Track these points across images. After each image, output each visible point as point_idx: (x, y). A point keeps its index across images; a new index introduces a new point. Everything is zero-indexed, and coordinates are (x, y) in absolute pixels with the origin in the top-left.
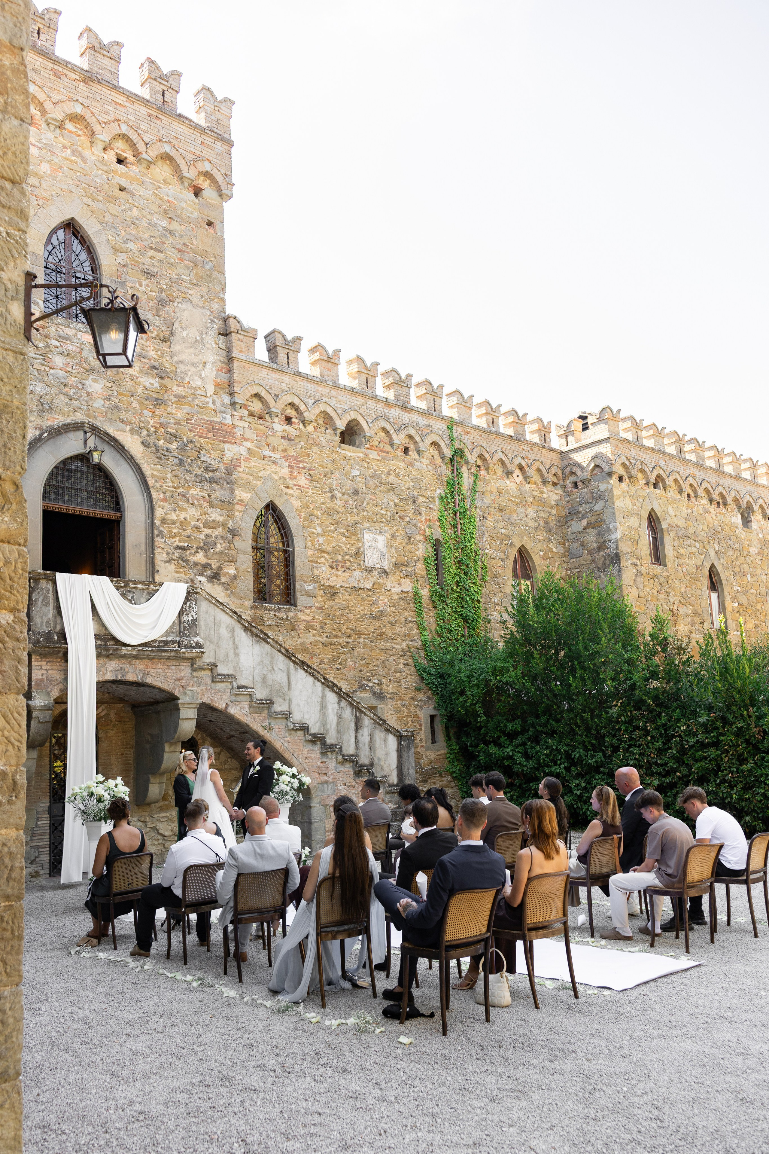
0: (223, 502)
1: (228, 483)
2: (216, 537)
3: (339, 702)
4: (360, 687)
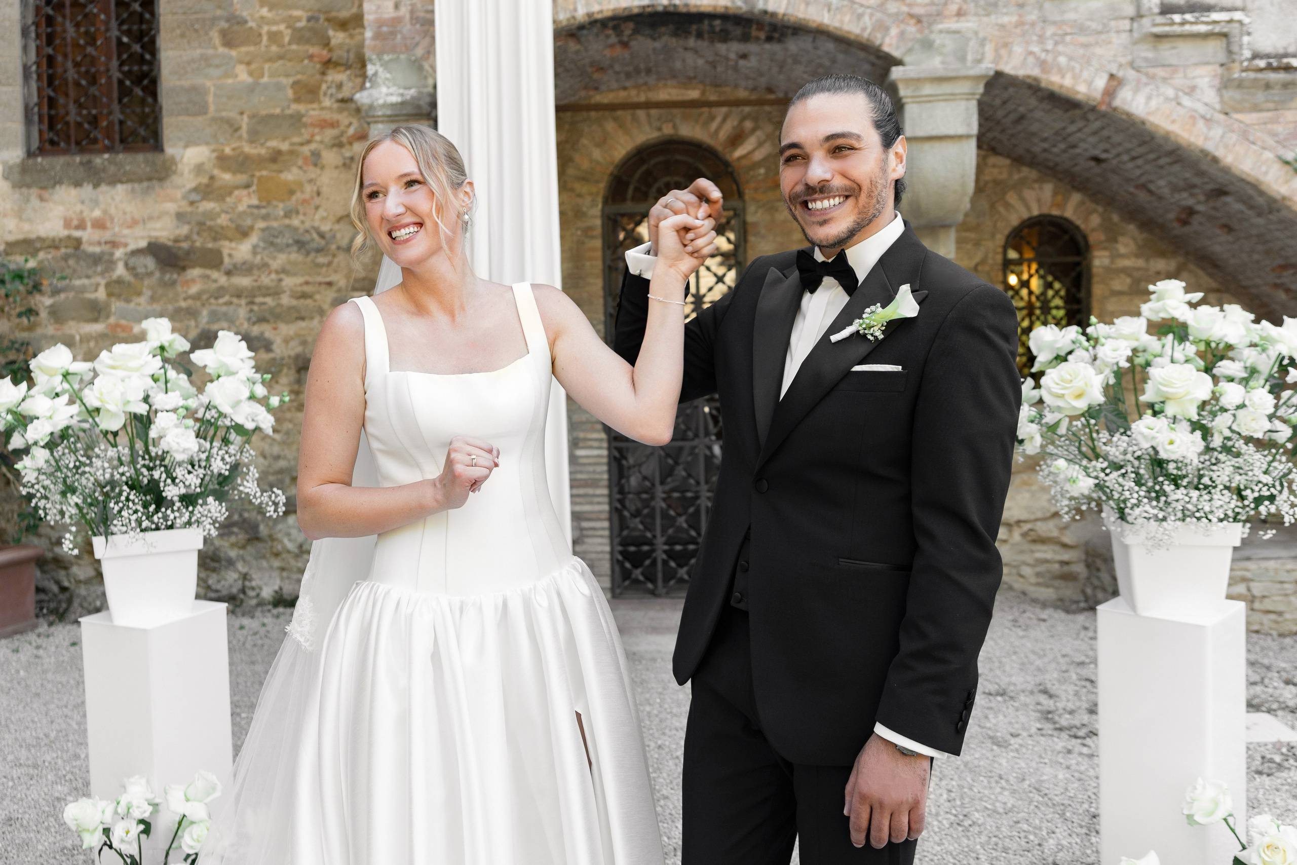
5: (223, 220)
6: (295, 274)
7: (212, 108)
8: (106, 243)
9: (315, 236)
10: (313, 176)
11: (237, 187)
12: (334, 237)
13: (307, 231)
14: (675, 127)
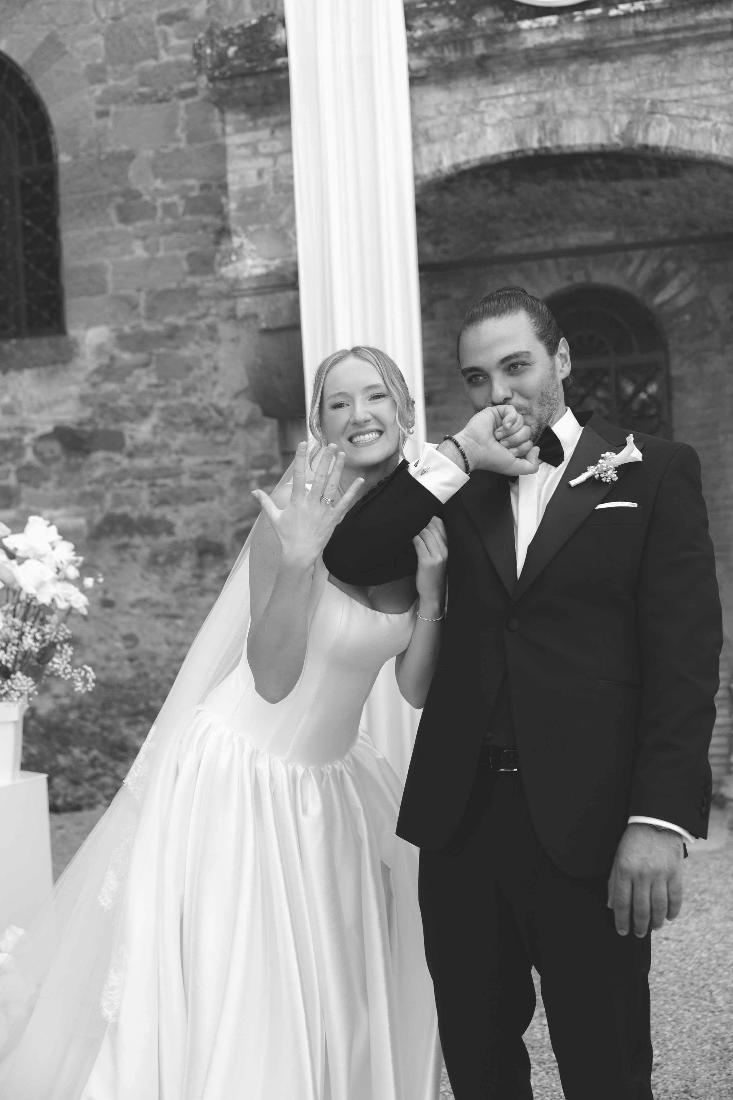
5: (124, 401)
6: (193, 454)
7: (111, 286)
8: (16, 429)
9: (213, 413)
10: (208, 350)
11: (136, 366)
12: (232, 413)
13: (205, 409)
14: (587, 274)
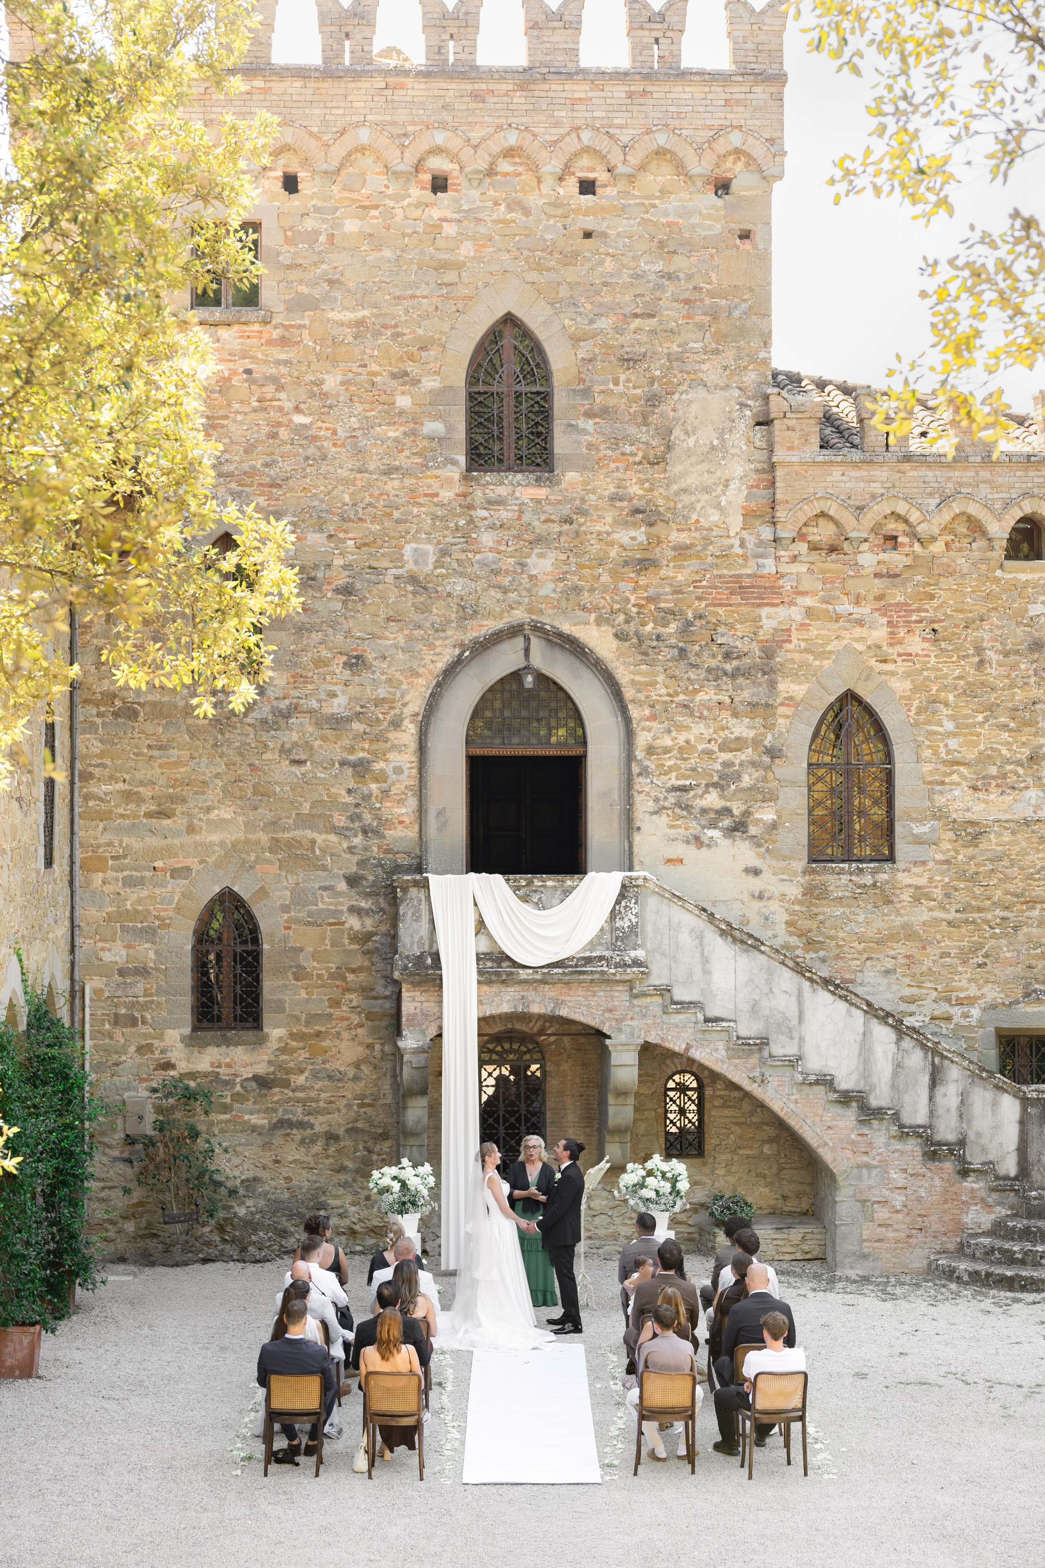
0: (753, 705)
1: (765, 673)
2: (741, 765)
3: (899, 1040)
4: (1027, 995)
5: (291, 1065)
6: (326, 1092)
7: (288, 1010)
8: (232, 1074)
9: (337, 1073)
10: (336, 1043)
11: (299, 1049)
13: (333, 1071)
